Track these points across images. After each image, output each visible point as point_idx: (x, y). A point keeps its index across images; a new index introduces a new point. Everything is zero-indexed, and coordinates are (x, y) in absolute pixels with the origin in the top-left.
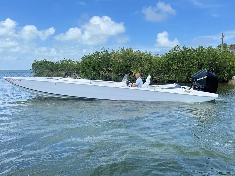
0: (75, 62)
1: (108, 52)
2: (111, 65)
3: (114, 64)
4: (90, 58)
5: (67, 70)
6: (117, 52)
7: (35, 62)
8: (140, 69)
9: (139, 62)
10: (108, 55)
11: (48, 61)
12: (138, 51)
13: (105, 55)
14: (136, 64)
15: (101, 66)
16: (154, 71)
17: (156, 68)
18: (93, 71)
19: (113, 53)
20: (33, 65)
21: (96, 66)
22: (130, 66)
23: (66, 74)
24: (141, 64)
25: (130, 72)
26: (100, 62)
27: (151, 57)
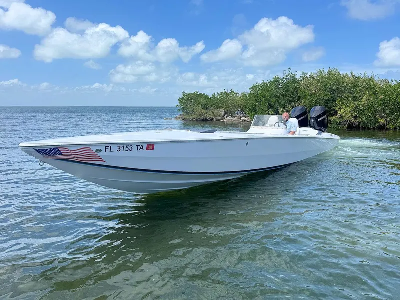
0: (240, 95)
1: (296, 77)
2: (299, 98)
3: (305, 97)
4: (265, 88)
5: (227, 107)
6: (311, 77)
7: (184, 95)
8: (353, 104)
9: (351, 94)
10: (295, 81)
11: (201, 94)
12: (349, 73)
13: (290, 82)
14: (346, 97)
15: (282, 101)
16: (379, 108)
17: (384, 104)
18: (269, 110)
19: (305, 78)
20: (181, 100)
21: (273, 101)
22: (335, 101)
23: (226, 114)
24: (355, 97)
25: (334, 110)
26: (280, 94)
27: (375, 84)
